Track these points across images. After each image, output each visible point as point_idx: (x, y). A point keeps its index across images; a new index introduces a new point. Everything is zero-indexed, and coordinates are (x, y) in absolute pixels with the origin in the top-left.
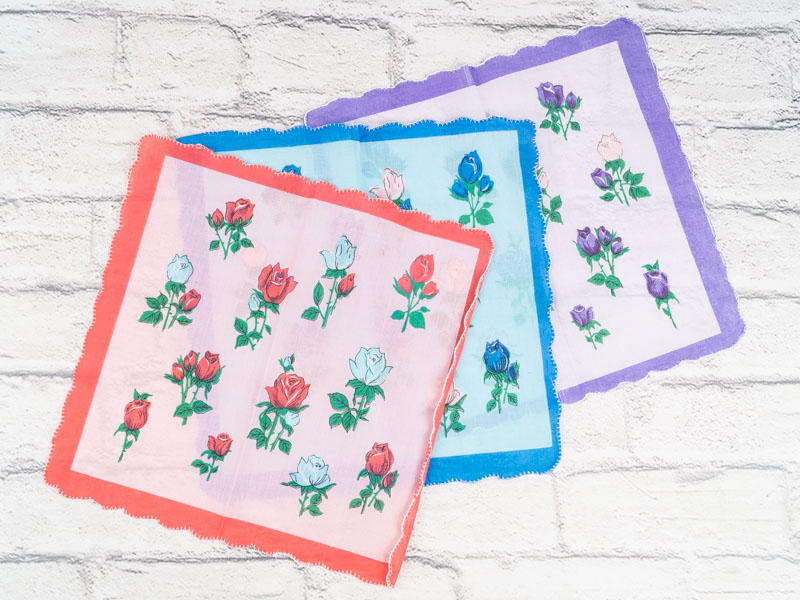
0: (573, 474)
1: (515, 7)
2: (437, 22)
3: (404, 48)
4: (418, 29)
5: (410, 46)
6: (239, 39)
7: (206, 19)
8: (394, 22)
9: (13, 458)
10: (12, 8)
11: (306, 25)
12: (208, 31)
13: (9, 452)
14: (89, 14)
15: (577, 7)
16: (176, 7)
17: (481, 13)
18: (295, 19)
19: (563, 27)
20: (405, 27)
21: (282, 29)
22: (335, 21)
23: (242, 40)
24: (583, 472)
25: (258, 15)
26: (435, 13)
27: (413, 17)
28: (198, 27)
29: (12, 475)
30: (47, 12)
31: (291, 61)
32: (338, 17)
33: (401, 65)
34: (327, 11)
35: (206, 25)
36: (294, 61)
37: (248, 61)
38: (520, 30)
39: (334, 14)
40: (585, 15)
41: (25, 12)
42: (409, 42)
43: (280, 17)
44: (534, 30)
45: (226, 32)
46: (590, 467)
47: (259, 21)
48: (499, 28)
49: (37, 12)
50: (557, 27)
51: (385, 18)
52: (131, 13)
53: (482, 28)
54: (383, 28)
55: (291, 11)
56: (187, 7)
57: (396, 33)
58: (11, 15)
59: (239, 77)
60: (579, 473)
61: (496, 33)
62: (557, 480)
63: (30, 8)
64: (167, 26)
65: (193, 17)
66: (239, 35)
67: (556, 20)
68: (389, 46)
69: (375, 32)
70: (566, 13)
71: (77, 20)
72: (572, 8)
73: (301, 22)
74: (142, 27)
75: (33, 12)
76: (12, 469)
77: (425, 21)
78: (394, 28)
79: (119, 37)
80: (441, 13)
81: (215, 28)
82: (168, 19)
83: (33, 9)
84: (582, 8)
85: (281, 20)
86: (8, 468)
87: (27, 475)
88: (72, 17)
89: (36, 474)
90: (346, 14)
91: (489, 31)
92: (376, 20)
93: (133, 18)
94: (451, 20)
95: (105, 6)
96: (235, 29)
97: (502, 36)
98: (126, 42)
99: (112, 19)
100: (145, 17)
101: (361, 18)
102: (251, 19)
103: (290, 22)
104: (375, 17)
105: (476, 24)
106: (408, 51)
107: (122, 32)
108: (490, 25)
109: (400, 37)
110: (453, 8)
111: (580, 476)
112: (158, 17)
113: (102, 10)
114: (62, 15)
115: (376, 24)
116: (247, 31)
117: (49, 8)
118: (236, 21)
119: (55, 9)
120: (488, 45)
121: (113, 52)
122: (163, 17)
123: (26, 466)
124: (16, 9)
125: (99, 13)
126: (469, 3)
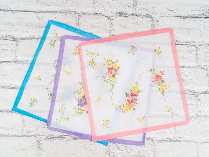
0: (202, 143)
1: (187, 12)
2: (165, 16)
3: (156, 23)
4: (160, 18)
5: (157, 22)
6: (110, 20)
7: (101, 14)
8: (153, 15)
9: (49, 134)
10: (48, 11)
11: (129, 16)
12: (102, 18)
13: (47, 133)
14: (69, 13)
15: (204, 12)
16: (93, 11)
17: (177, 13)
18: (126, 15)
19: (200, 17)
20: (156, 17)
21: (122, 17)
22: (137, 15)
23: (111, 20)
24: (205, 143)
25: (116, 13)
26: (165, 13)
27: (158, 14)
28: (99, 16)
29: (48, 139)
30: (58, 12)
31: (124, 26)
32: (138, 14)
33: (155, 28)
34: (135, 12)
35: (101, 16)
36: (125, 26)
37: (113, 26)
38: (188, 18)
39: (136, 13)
40: (207, 14)
41: (52, 12)
42: (157, 21)
43: (122, 14)
44: (192, 18)
45: (107, 18)
46: (207, 141)
47: (116, 15)
48: (182, 17)
49: (55, 12)
50: (199, 17)
51: (151, 15)
52: (81, 13)
53: (178, 18)
54: (150, 17)
55: (125, 12)
56: (96, 11)
57: (154, 19)
58: (48, 13)
59: (110, 31)
60: (203, 143)
61: (181, 19)
62: (197, 144)
63: (53, 11)
64: (91, 16)
65: (98, 14)
66: (110, 19)
67: (198, 15)
68: (152, 22)
69: (148, 18)
70: (201, 13)
71: (66, 14)
72: (203, 12)
73: (127, 15)
74: (84, 17)
75: (54, 12)
76: (48, 137)
77: (162, 15)
78: (153, 17)
79: (78, 19)
80: (166, 13)
81: (104, 17)
82: (91, 14)
83: (54, 11)
84: (206, 12)
85: (122, 15)
86: (47, 137)
87: (52, 139)
88: (65, 13)
89: (55, 139)
90: (140, 13)
91: (180, 19)
92: (148, 15)
93: (82, 14)
94: (169, 15)
95: (74, 10)
96: (109, 17)
97: (183, 20)
98: (79, 21)
99: (76, 14)
100: (85, 14)
101: (144, 14)
102: (114, 15)
103: (124, 15)
104: (148, 14)
105: (176, 16)
106: (157, 24)
107: (78, 18)
108: (180, 17)
109: (155, 20)
110: (170, 12)
111: (204, 144)
112: (88, 14)
113: (73, 11)
114: (62, 13)
115: (148, 16)
116: (112, 18)
117: (59, 11)
118: (109, 15)
119: (60, 11)
120: (179, 22)
121: (76, 23)
122: (90, 14)
123: (52, 136)
124: (50, 11)
125: (72, 12)
126: (174, 11)
